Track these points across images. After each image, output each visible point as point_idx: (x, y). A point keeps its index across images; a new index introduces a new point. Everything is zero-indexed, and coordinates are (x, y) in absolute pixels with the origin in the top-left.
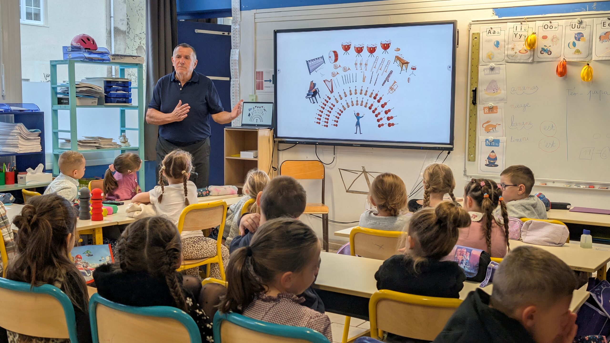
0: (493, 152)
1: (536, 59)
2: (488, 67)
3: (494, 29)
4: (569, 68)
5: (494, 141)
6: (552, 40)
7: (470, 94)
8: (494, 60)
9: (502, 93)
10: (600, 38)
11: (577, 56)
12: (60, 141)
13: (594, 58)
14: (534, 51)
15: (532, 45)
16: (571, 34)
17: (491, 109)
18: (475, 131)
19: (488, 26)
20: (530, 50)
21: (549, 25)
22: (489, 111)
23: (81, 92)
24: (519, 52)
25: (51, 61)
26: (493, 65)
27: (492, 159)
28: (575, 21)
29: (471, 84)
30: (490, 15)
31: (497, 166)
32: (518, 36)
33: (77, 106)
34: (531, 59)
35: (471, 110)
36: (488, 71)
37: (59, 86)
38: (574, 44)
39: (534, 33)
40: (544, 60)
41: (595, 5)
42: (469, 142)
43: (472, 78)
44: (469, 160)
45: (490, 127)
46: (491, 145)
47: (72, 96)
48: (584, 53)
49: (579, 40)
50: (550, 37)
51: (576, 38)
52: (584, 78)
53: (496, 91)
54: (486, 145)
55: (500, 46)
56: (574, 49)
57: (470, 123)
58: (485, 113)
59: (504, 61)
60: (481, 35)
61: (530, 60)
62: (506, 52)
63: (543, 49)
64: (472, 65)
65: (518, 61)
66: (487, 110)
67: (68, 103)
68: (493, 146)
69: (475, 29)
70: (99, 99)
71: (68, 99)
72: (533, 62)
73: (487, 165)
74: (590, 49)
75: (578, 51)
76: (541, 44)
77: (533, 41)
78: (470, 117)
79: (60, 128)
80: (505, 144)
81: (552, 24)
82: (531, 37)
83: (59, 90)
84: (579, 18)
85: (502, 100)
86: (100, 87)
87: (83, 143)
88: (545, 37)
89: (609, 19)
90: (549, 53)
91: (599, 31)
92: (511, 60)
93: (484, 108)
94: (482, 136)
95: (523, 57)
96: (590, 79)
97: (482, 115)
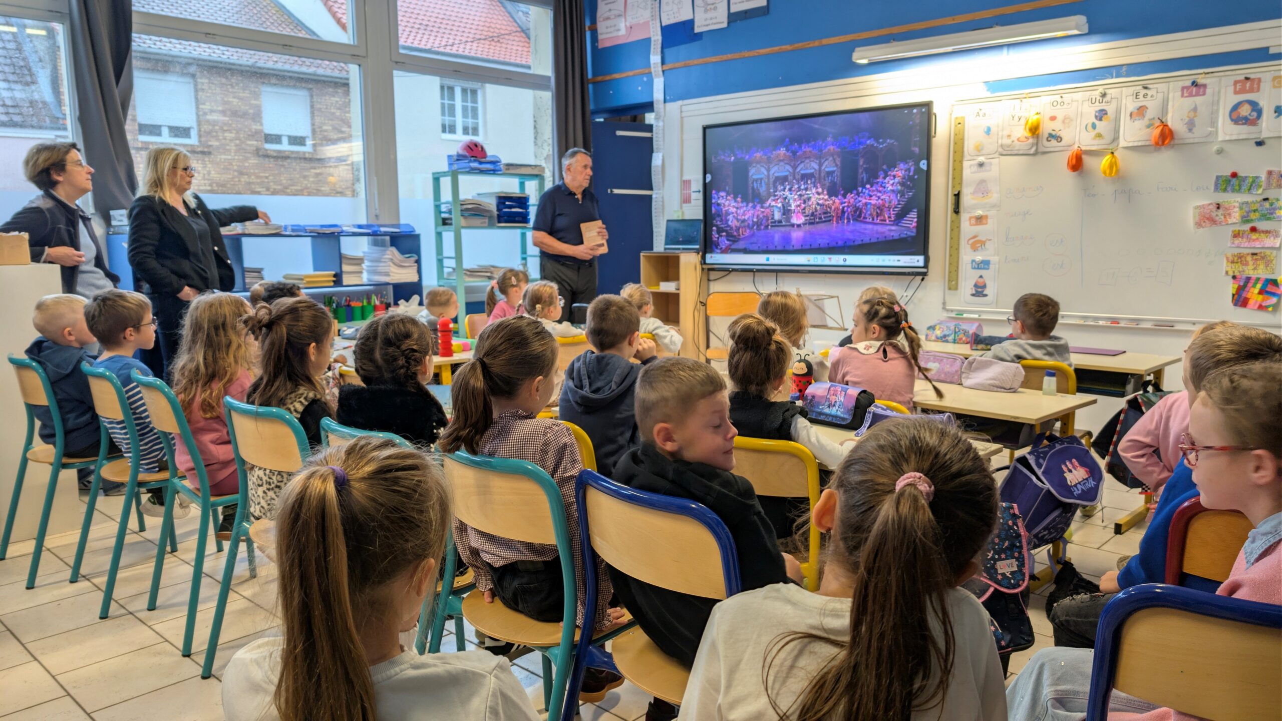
0: (981, 277)
1: (1041, 149)
2: (976, 162)
3: (983, 111)
4: (1086, 159)
6: (1063, 122)
7: (951, 199)
8: (983, 152)
9: (994, 197)
10: (1131, 115)
11: (1096, 142)
13: (1122, 143)
14: (1038, 137)
16: (1090, 111)
17: (980, 220)
18: (958, 249)
19: (978, 106)
20: (1033, 137)
21: (1060, 100)
22: (977, 221)
23: (467, 209)
24: (1018, 140)
25: (434, 174)
26: (981, 159)
27: (980, 287)
28: (1096, 94)
29: (953, 187)
30: (979, 92)
31: (986, 295)
33: (463, 227)
34: (1034, 149)
35: (952, 222)
36: (975, 168)
37: (443, 204)
38: (1094, 126)
39: (1038, 114)
40: (1052, 150)
42: (950, 264)
43: (954, 178)
44: (950, 289)
45: (977, 244)
47: (456, 215)
48: (1108, 138)
49: (1101, 120)
50: (1060, 117)
51: (1096, 117)
52: (1105, 173)
53: (985, 194)
55: (991, 132)
56: (1093, 133)
57: (951, 238)
58: (971, 225)
59: (997, 153)
60: (967, 119)
61: (1033, 151)
62: (1000, 142)
63: (1051, 135)
64: (954, 161)
65: (1016, 152)
66: (973, 221)
67: (452, 224)
69: (959, 112)
70: (491, 218)
71: (452, 219)
72: (1036, 154)
74: (1117, 131)
75: (1099, 136)
76: (1047, 127)
77: (1035, 124)
78: (952, 230)
79: (444, 254)
80: (997, 266)
81: (1063, 100)
82: (1033, 119)
83: (444, 208)
84: (1101, 89)
85: (993, 206)
86: (492, 204)
87: (472, 273)
88: (1053, 118)
89: (1146, 88)
90: (1059, 139)
91: (1130, 105)
92: (1006, 152)
93: (970, 218)
94: (967, 256)
95: (1023, 147)
96: (1116, 174)
97: (967, 228)
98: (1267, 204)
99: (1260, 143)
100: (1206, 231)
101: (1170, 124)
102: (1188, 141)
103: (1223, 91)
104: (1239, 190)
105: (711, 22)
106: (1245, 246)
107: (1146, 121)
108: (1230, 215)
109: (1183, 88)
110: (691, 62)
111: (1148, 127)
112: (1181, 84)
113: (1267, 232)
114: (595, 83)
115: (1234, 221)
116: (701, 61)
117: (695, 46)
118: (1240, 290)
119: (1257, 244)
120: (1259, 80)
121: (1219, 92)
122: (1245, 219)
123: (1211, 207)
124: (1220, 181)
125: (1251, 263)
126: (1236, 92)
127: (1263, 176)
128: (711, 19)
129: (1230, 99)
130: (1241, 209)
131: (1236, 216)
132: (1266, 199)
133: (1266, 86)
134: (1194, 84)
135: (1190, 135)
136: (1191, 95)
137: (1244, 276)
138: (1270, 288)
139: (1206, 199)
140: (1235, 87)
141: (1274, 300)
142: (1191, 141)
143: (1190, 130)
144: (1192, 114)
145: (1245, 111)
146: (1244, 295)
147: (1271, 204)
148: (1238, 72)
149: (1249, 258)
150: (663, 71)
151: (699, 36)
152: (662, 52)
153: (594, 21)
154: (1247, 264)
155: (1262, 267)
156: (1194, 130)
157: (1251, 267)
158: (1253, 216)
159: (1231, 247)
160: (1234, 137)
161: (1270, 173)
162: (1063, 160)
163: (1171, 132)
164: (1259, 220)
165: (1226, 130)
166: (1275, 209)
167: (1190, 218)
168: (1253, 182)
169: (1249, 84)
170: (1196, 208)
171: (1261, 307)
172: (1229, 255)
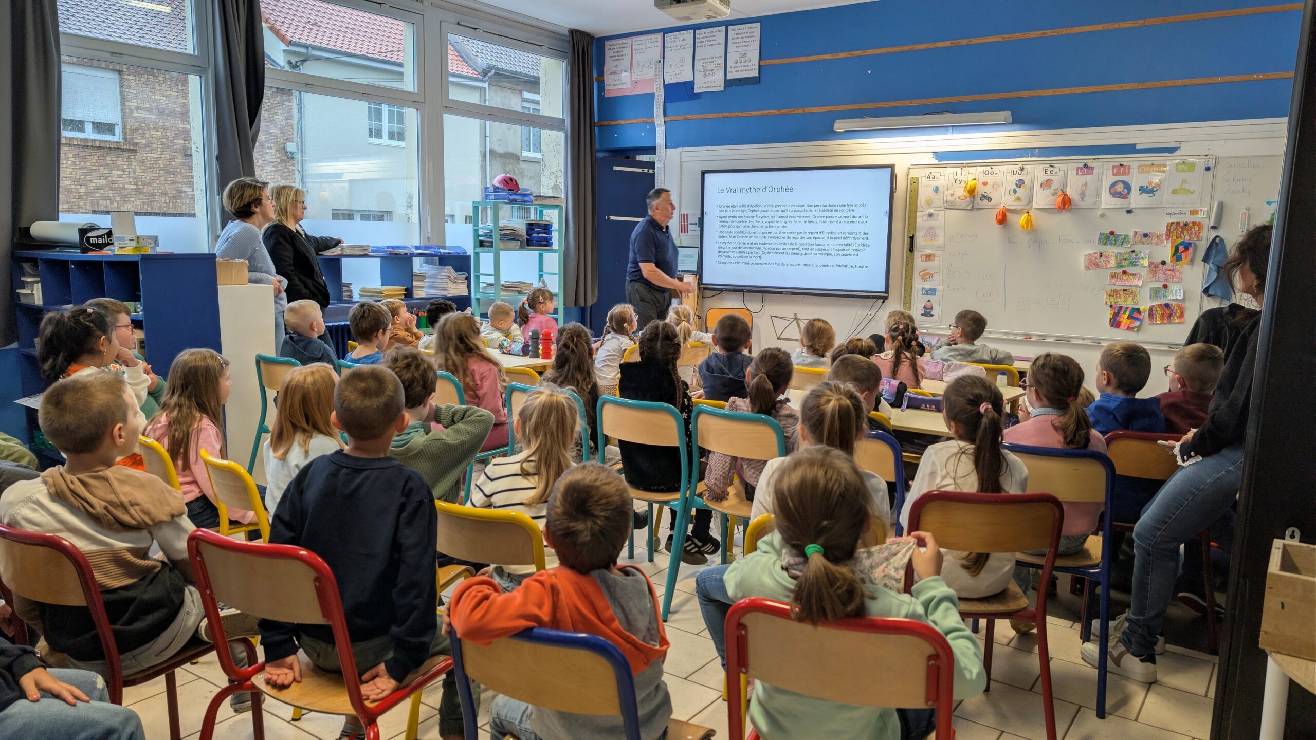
1: (976, 206)
2: (927, 213)
3: (933, 174)
4: (1009, 216)
5: (930, 289)
6: (993, 186)
7: (907, 241)
8: (932, 205)
9: (940, 241)
10: (1041, 185)
11: (1016, 203)
12: (482, 285)
13: (1035, 206)
14: (974, 197)
15: (972, 192)
16: (1012, 180)
17: (929, 257)
18: (911, 279)
19: (928, 171)
20: (970, 197)
21: (990, 170)
22: (926, 258)
23: (505, 234)
24: (959, 198)
25: (473, 203)
26: (931, 211)
27: (928, 309)
28: (1017, 168)
29: (909, 231)
30: (930, 159)
31: (933, 315)
32: (958, 182)
33: (501, 249)
34: (971, 205)
35: (907, 258)
36: (926, 218)
37: (481, 228)
38: (1015, 192)
39: (974, 179)
40: (984, 207)
41: (1037, 151)
42: (905, 290)
43: (909, 224)
45: (926, 276)
46: (927, 294)
47: (496, 239)
48: (1025, 201)
49: (1020, 187)
50: (990, 183)
51: (1016, 185)
52: (1023, 227)
53: (933, 238)
55: (939, 191)
56: (1014, 197)
57: (906, 271)
58: (922, 261)
59: (943, 207)
60: (920, 180)
61: (969, 207)
62: (945, 198)
63: (983, 196)
64: (910, 211)
65: (957, 207)
66: (924, 258)
67: (492, 246)
69: (914, 173)
70: (522, 242)
71: (492, 242)
72: (972, 209)
73: (922, 315)
74: (1031, 196)
75: (1019, 199)
76: (981, 190)
77: (972, 187)
78: (907, 264)
79: (481, 272)
80: (941, 289)
81: (993, 170)
82: (971, 183)
83: (481, 232)
84: (1020, 165)
85: (939, 247)
86: (523, 231)
87: (506, 287)
88: (985, 184)
89: (1052, 166)
90: (990, 199)
91: (1041, 178)
92: (950, 206)
93: (922, 255)
94: (918, 285)
95: (963, 204)
96: (1030, 227)
97: (919, 263)
98: (1133, 255)
99: (1129, 212)
100: (1092, 273)
101: (1068, 194)
102: (1080, 207)
103: (1105, 173)
104: (1115, 244)
105: (709, 85)
106: (1119, 284)
107: (1051, 191)
108: (1109, 261)
109: (1078, 168)
110: (690, 117)
111: (1053, 195)
112: (1076, 165)
113: (1134, 275)
114: (600, 126)
115: (1112, 266)
116: (699, 116)
117: (695, 103)
118: (1116, 315)
119: (1127, 283)
120: (1129, 166)
121: (1102, 173)
122: (1119, 265)
123: (1096, 255)
124: (1103, 237)
125: (1123, 296)
126: (1114, 174)
127: (1131, 235)
128: (710, 83)
129: (1109, 179)
130: (1116, 257)
131: (1113, 262)
132: (1133, 252)
133: (1134, 171)
134: (1085, 166)
135: (1082, 203)
136: (1083, 174)
137: (1118, 306)
138: (1135, 315)
139: (1091, 250)
140: (1113, 171)
141: (1138, 323)
142: (1083, 207)
143: (1082, 199)
144: (1083, 188)
145: (1120, 188)
146: (1118, 319)
147: (1136, 255)
148: (1115, 160)
149: (1121, 293)
150: (665, 122)
151: (699, 95)
152: (664, 106)
153: (601, 73)
154: (1120, 297)
155: (1129, 299)
156: (1085, 199)
157: (1122, 299)
158: (1125, 263)
159: (1109, 285)
160: (1112, 206)
161: (1136, 233)
162: (993, 214)
163: (1069, 200)
164: (1128, 266)
165: (1107, 201)
166: (1139, 259)
167: (1082, 262)
168: (1125, 238)
169: (1122, 168)
170: (1086, 255)
171: (1129, 328)
172: (1108, 290)
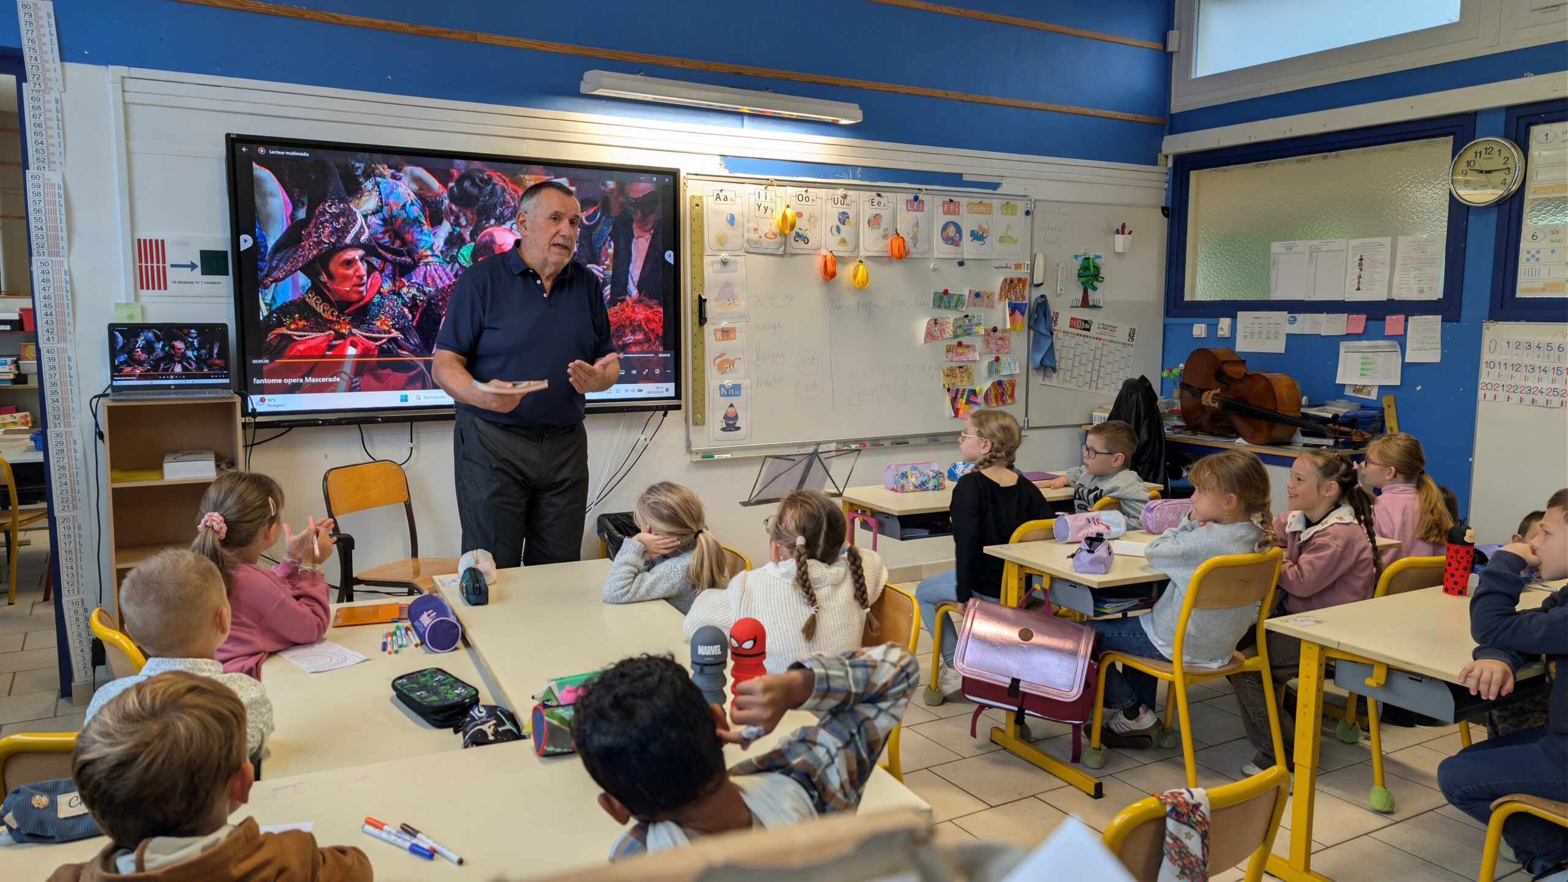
0: (731, 405)
1: (790, 250)
3: (725, 193)
5: (732, 387)
6: (809, 220)
7: (696, 307)
8: (727, 247)
10: (869, 222)
11: (841, 248)
14: (786, 236)
16: (833, 213)
17: (726, 333)
18: (703, 374)
19: (717, 186)
20: (781, 234)
21: (804, 194)
22: (723, 336)
24: (765, 235)
26: (724, 255)
27: (732, 419)
28: (838, 193)
29: (693, 289)
31: (739, 428)
32: (762, 208)
35: (694, 335)
36: (718, 267)
38: (838, 230)
39: (787, 207)
40: (800, 252)
41: (859, 170)
42: (695, 391)
43: (694, 278)
44: (695, 424)
45: (725, 364)
46: (728, 395)
48: (850, 244)
49: (844, 223)
50: (806, 215)
51: (839, 220)
53: (731, 301)
54: (721, 396)
55: (735, 223)
56: (838, 237)
58: (716, 340)
59: (743, 250)
60: (705, 200)
62: (746, 235)
63: (798, 235)
64: (693, 255)
66: (719, 334)
68: (731, 395)
69: (696, 189)
72: (784, 255)
74: (856, 237)
75: (842, 241)
76: (795, 224)
78: (694, 346)
80: (749, 391)
81: (808, 194)
84: (842, 189)
85: (742, 316)
88: (800, 215)
89: (879, 195)
90: (806, 240)
91: (867, 212)
92: (753, 249)
93: (716, 331)
94: (713, 381)
95: (771, 245)
96: (866, 285)
97: (711, 344)
98: (967, 321)
99: (961, 264)
100: (931, 347)
102: (915, 256)
103: (936, 210)
104: (950, 307)
106: (955, 360)
107: (881, 230)
108: (944, 330)
109: (908, 201)
111: (885, 237)
112: (905, 197)
113: (969, 346)
115: (947, 336)
118: (955, 400)
119: (963, 358)
120: (959, 204)
121: (933, 210)
122: (954, 335)
123: (932, 323)
124: (937, 298)
125: (959, 376)
126: (944, 213)
127: (965, 295)
129: (941, 219)
130: (951, 324)
131: (948, 331)
133: (964, 211)
134: (916, 198)
135: (916, 249)
136: (914, 210)
137: (955, 388)
138: (973, 398)
139: (928, 316)
140: (944, 208)
142: (917, 255)
143: (915, 245)
145: (951, 231)
146: (955, 406)
147: (969, 321)
148: (946, 193)
149: (957, 371)
154: (956, 377)
155: (966, 378)
156: (918, 246)
157: (959, 379)
158: (960, 332)
159: (947, 362)
160: (946, 256)
162: (813, 266)
164: (963, 335)
165: (940, 248)
166: (972, 325)
167: (921, 334)
168: (958, 299)
169: (952, 205)
170: (923, 324)
172: (945, 368)
